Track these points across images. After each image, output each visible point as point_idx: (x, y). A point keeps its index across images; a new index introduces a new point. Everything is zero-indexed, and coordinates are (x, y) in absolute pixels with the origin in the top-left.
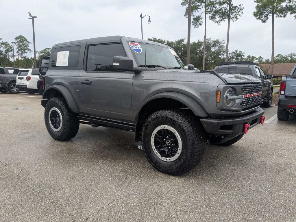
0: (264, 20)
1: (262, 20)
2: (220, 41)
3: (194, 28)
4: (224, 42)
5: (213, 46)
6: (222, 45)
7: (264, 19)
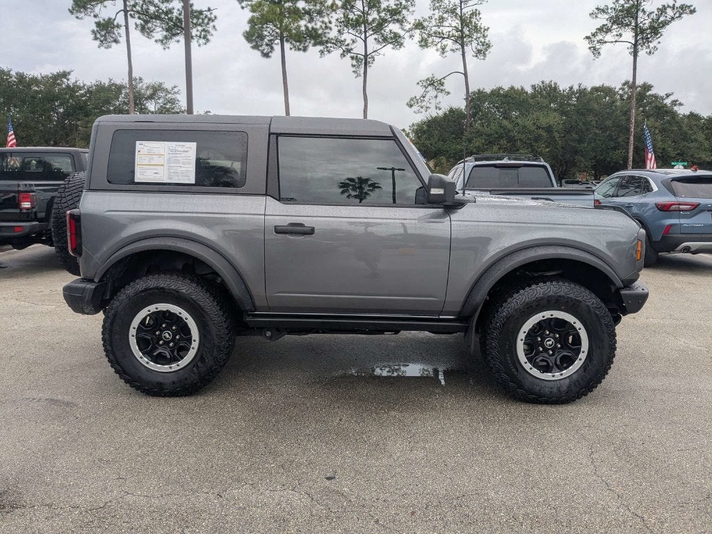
0: (265, 51)
1: (262, 52)
2: (168, 86)
3: (99, 47)
4: (176, 90)
5: (151, 97)
6: (174, 97)
7: (266, 49)
